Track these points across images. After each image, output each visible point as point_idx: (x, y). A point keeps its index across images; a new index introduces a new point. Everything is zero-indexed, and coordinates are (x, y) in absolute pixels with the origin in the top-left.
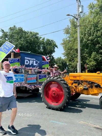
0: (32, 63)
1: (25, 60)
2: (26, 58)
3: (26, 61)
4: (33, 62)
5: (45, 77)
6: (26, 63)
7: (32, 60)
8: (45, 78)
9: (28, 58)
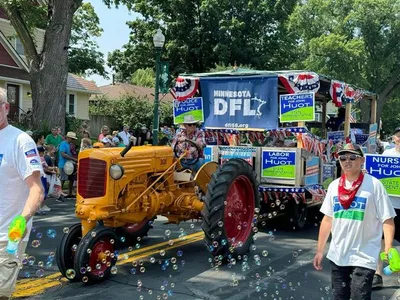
0: (239, 108)
1: (216, 100)
2: (216, 93)
3: (217, 102)
4: (242, 106)
5: (293, 163)
6: (217, 112)
7: (237, 98)
8: (289, 166)
9: (222, 93)
